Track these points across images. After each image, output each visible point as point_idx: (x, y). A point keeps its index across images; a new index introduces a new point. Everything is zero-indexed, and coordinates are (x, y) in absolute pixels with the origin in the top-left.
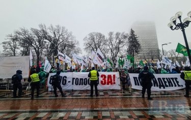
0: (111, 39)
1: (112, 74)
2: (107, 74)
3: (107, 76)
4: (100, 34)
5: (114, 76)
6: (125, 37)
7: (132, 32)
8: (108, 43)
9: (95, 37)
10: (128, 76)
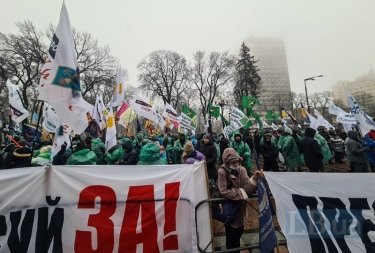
0: (199, 69)
1: (156, 176)
2: (121, 179)
3: (122, 195)
4: (175, 54)
5: (173, 189)
6: (229, 63)
7: (245, 49)
8: (194, 76)
9: (165, 61)
10: (260, 191)
